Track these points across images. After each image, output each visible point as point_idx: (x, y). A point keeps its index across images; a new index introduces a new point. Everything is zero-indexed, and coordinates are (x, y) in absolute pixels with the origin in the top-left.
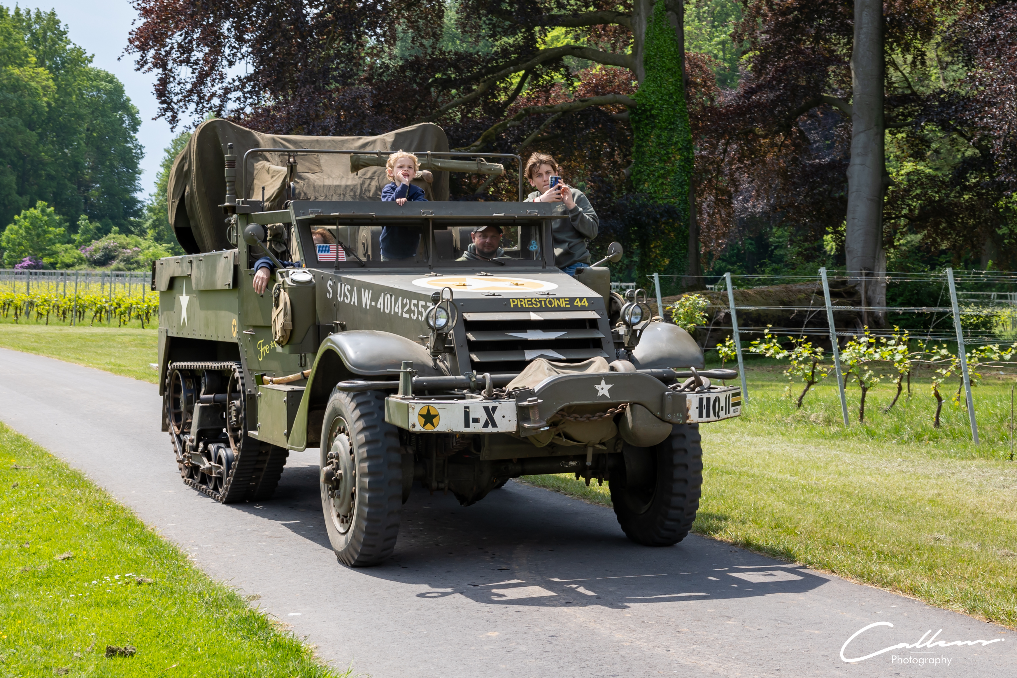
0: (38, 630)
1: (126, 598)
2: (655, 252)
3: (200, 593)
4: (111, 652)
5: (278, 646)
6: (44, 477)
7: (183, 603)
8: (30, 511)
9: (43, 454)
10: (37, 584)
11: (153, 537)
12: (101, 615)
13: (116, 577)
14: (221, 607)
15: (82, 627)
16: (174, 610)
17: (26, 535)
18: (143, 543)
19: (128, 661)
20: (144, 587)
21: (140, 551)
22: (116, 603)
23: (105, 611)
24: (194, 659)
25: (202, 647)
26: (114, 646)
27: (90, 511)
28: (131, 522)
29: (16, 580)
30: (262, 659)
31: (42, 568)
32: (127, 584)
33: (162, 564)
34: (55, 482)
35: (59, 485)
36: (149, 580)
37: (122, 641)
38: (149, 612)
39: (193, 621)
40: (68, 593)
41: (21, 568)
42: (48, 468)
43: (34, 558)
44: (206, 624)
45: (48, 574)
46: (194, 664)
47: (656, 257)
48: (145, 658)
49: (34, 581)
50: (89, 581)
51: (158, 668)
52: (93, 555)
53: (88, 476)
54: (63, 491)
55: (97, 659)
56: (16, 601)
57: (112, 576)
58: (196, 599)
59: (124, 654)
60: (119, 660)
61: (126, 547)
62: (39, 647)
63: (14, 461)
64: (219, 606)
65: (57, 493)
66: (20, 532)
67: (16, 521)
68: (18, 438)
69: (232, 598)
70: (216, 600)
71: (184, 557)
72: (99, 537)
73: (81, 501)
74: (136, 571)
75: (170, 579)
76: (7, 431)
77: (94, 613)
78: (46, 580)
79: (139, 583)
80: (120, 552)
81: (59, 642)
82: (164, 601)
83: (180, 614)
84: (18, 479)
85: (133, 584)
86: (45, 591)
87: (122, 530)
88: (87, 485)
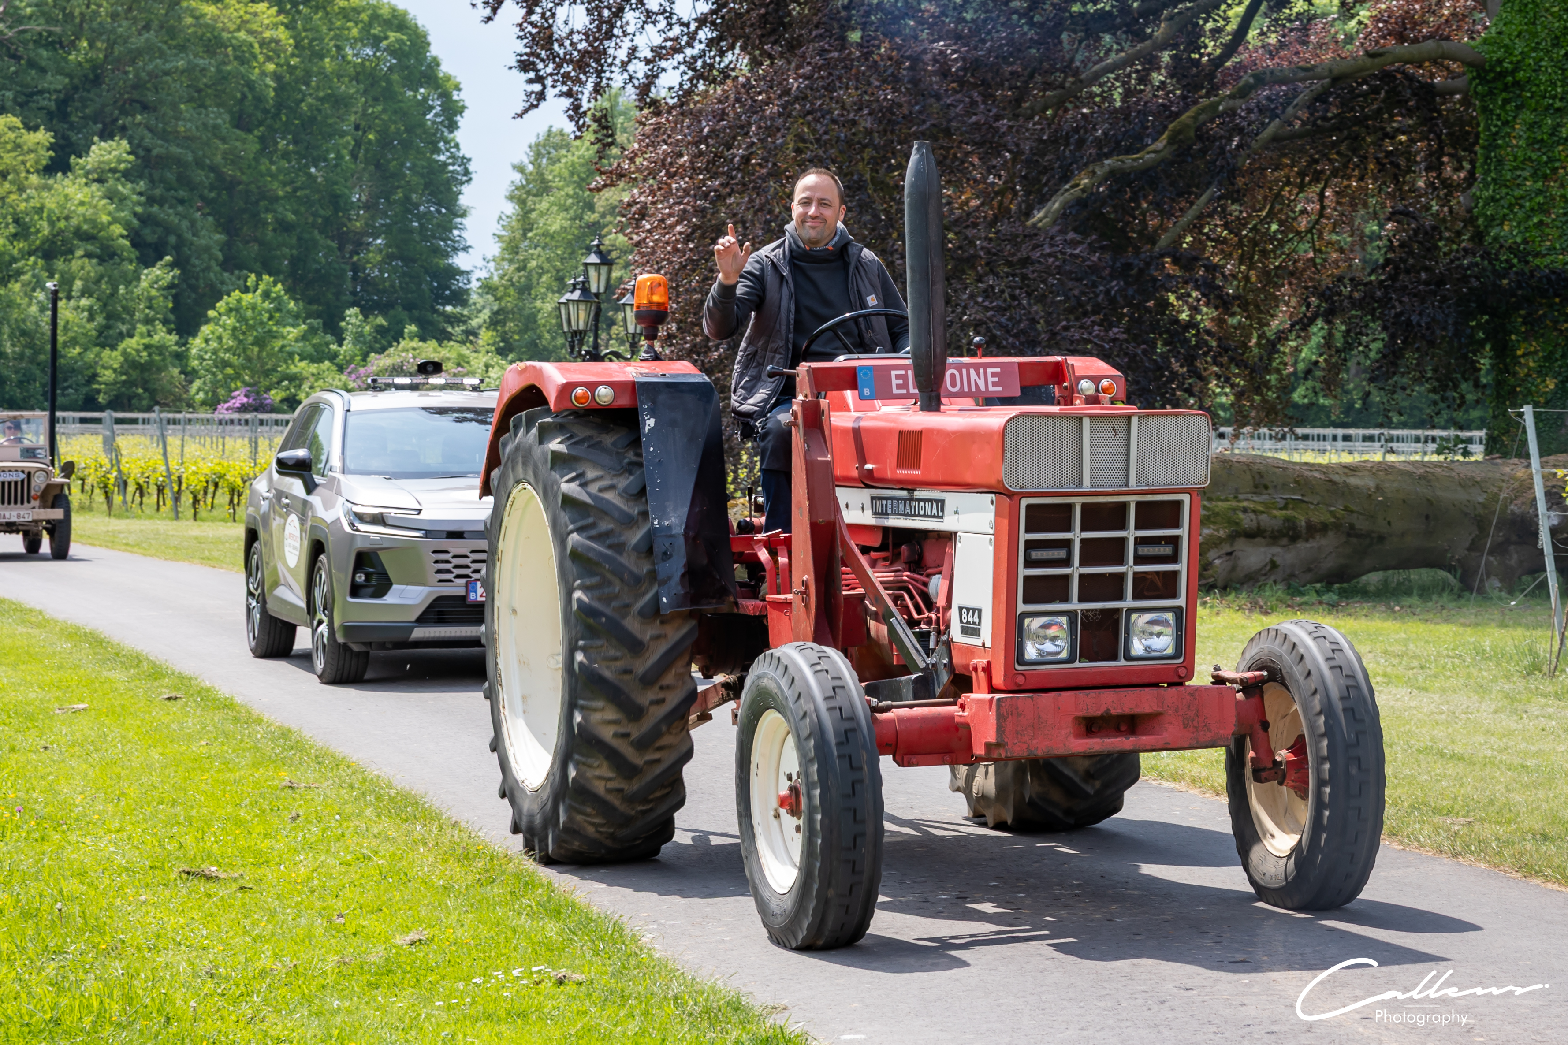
1: (540, 1008)
2: (1526, 365)
3: (676, 998)
6: (346, 803)
7: (646, 1013)
8: (331, 861)
9: (337, 763)
10: (370, 984)
11: (573, 905)
12: (499, 1034)
13: (516, 972)
14: (718, 1021)
16: (632, 1027)
17: (331, 901)
18: (557, 913)
20: (570, 988)
21: (552, 929)
22: (523, 1015)
23: (505, 1029)
27: (445, 861)
28: (527, 880)
29: (330, 979)
31: (377, 955)
32: (538, 983)
33: (597, 953)
34: (369, 812)
35: (379, 816)
36: (578, 977)
38: (587, 1030)
40: (428, 1000)
41: (336, 958)
42: (352, 787)
43: (356, 941)
45: (388, 968)
47: (1528, 375)
49: (364, 978)
50: (467, 979)
52: (464, 935)
53: (430, 800)
54: (387, 826)
56: (338, 1011)
57: (507, 971)
58: (670, 1008)
61: (525, 922)
63: (285, 776)
64: (713, 1020)
65: (376, 831)
66: (322, 898)
67: (309, 879)
68: (285, 734)
69: (737, 1007)
70: (707, 1010)
71: (635, 939)
72: (472, 905)
73: (425, 844)
74: (549, 963)
75: (617, 975)
76: (259, 721)
77: (485, 1031)
78: (386, 979)
79: (560, 982)
80: (514, 931)
82: (610, 1010)
83: (643, 1032)
84: (298, 807)
85: (547, 986)
86: (385, 996)
87: (512, 893)
88: (430, 816)
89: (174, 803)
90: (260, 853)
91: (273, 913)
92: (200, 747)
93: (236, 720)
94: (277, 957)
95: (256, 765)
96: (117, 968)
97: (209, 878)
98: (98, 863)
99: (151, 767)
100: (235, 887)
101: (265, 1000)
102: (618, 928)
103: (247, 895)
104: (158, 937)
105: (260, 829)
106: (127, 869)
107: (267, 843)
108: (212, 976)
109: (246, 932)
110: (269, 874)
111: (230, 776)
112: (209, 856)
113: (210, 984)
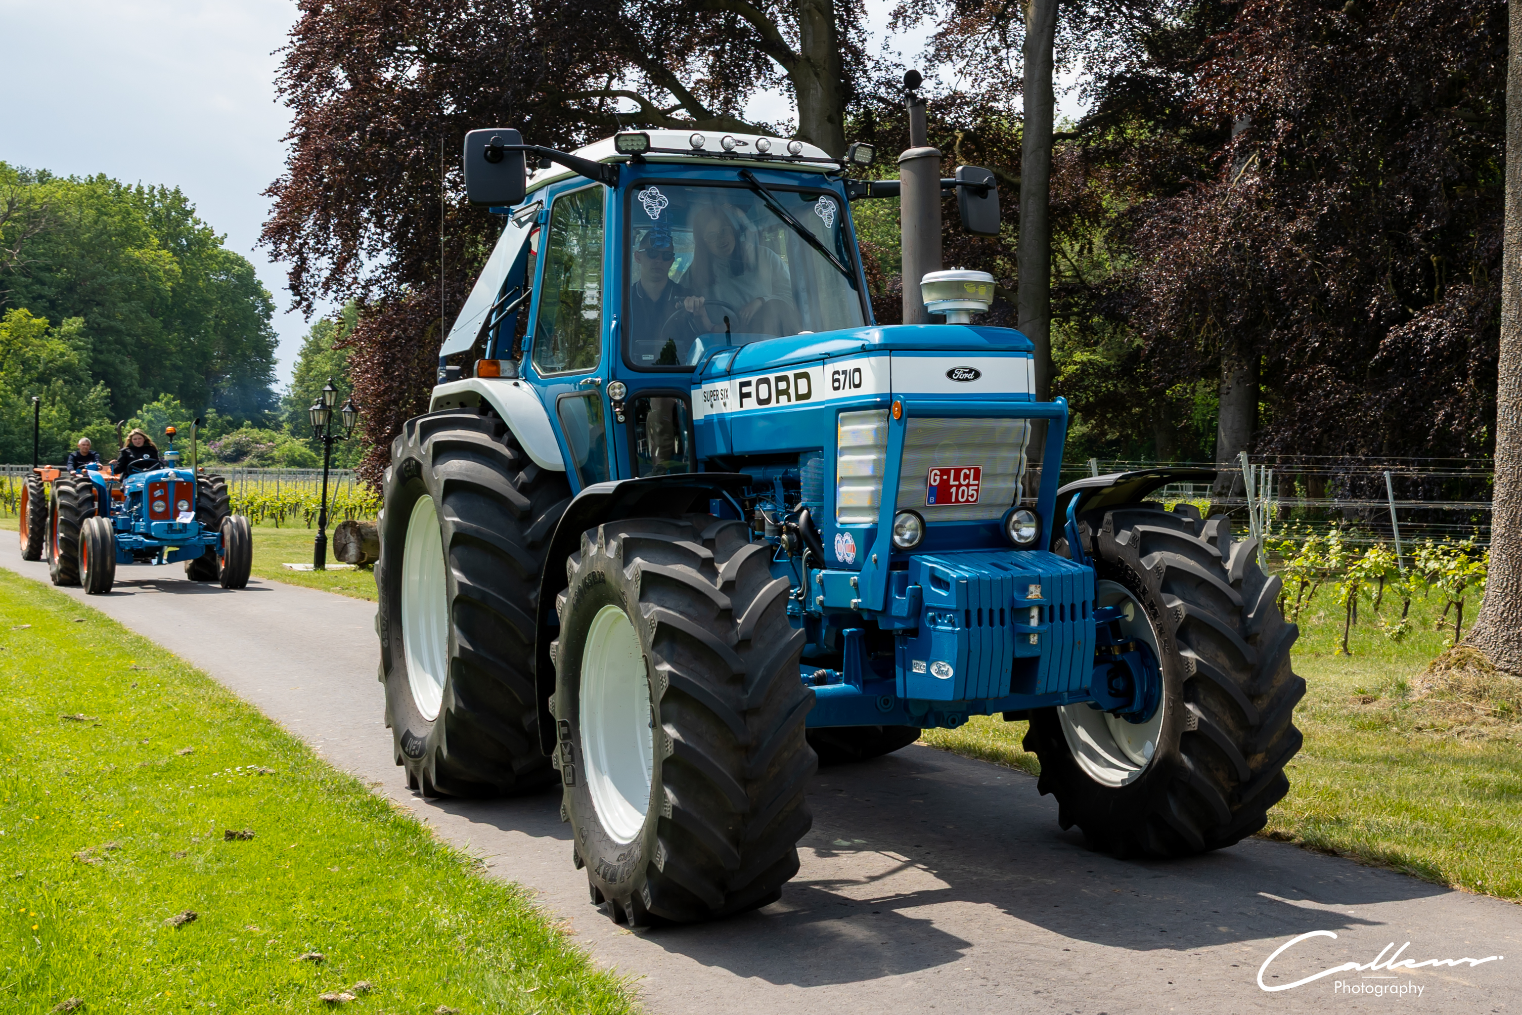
0: (156, 818)
1: (247, 788)
3: (322, 781)
4: (230, 836)
5: (396, 825)
6: (165, 677)
7: (304, 790)
8: (150, 710)
9: (165, 654)
10: (156, 777)
11: (278, 731)
12: (221, 804)
13: (238, 769)
14: (343, 793)
15: (201, 815)
16: (296, 797)
17: (145, 732)
18: (266, 736)
19: (246, 844)
20: (266, 777)
21: (263, 745)
22: (237, 793)
23: (225, 801)
24: (312, 839)
25: (322, 830)
26: (233, 830)
27: (213, 708)
28: (255, 718)
29: (134, 775)
30: (380, 838)
31: (162, 763)
32: (249, 774)
33: (285, 756)
34: (176, 682)
35: (182, 684)
36: (271, 771)
37: (241, 826)
38: (269, 801)
39: (313, 806)
40: (188, 784)
41: (140, 763)
42: (170, 668)
43: (154, 754)
44: (326, 808)
45: (169, 768)
46: (312, 844)
48: (264, 841)
49: (153, 774)
50: (211, 773)
51: (276, 848)
52: (214, 750)
53: (211, 675)
54: (185, 690)
55: (215, 842)
56: (134, 793)
57: (233, 768)
58: (318, 787)
59: (242, 837)
60: (238, 843)
61: (250, 742)
62: (156, 835)
63: (133, 663)
64: (341, 793)
65: (178, 692)
66: (139, 730)
67: (135, 720)
68: (139, 639)
69: (353, 785)
70: (338, 787)
71: (308, 750)
72: (222, 732)
73: (204, 699)
74: (259, 764)
75: (293, 769)
76: (126, 633)
77: (214, 801)
78: (166, 774)
79: (261, 774)
80: (242, 746)
81: (177, 829)
82: (285, 789)
83: (301, 800)
84: (137, 680)
85: (255, 775)
86: (164, 784)
87: (246, 725)
88: (211, 684)
89: (67, 679)
90: (110, 705)
91: (110, 739)
92: (90, 648)
93: (113, 632)
94: (107, 763)
95: (119, 657)
96: (14, 771)
97: (78, 720)
98: (17, 712)
99: (59, 659)
100: (91, 724)
101: (96, 788)
102: (300, 745)
103: (98, 729)
104: (42, 753)
105: (113, 692)
106: (32, 716)
107: (116, 700)
108: (68, 775)
109: (92, 750)
110: (113, 718)
111: (103, 663)
112: (81, 708)
113: (66, 779)
